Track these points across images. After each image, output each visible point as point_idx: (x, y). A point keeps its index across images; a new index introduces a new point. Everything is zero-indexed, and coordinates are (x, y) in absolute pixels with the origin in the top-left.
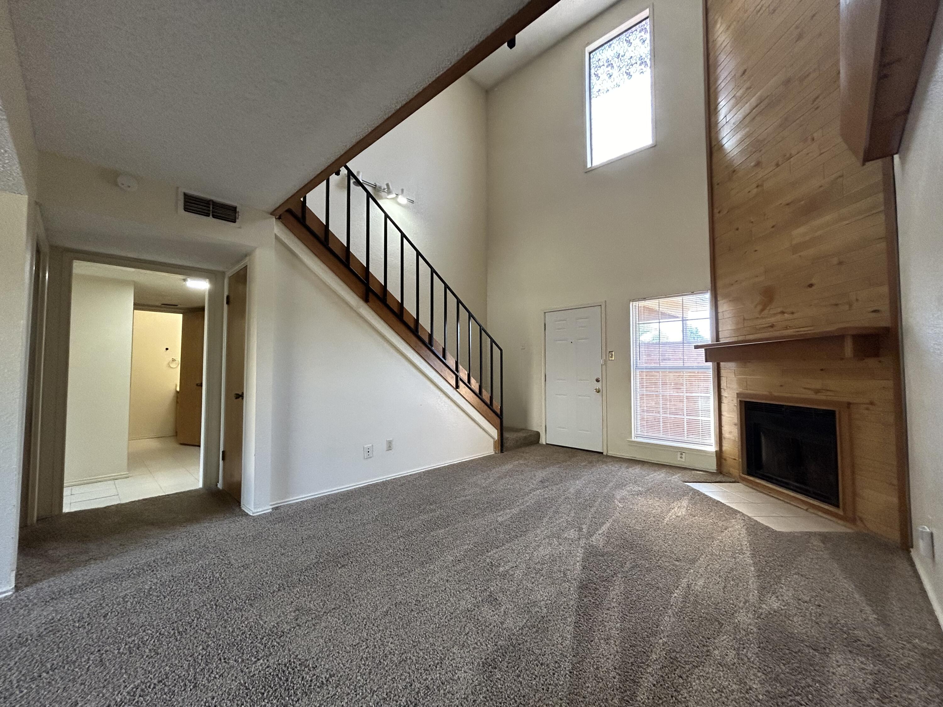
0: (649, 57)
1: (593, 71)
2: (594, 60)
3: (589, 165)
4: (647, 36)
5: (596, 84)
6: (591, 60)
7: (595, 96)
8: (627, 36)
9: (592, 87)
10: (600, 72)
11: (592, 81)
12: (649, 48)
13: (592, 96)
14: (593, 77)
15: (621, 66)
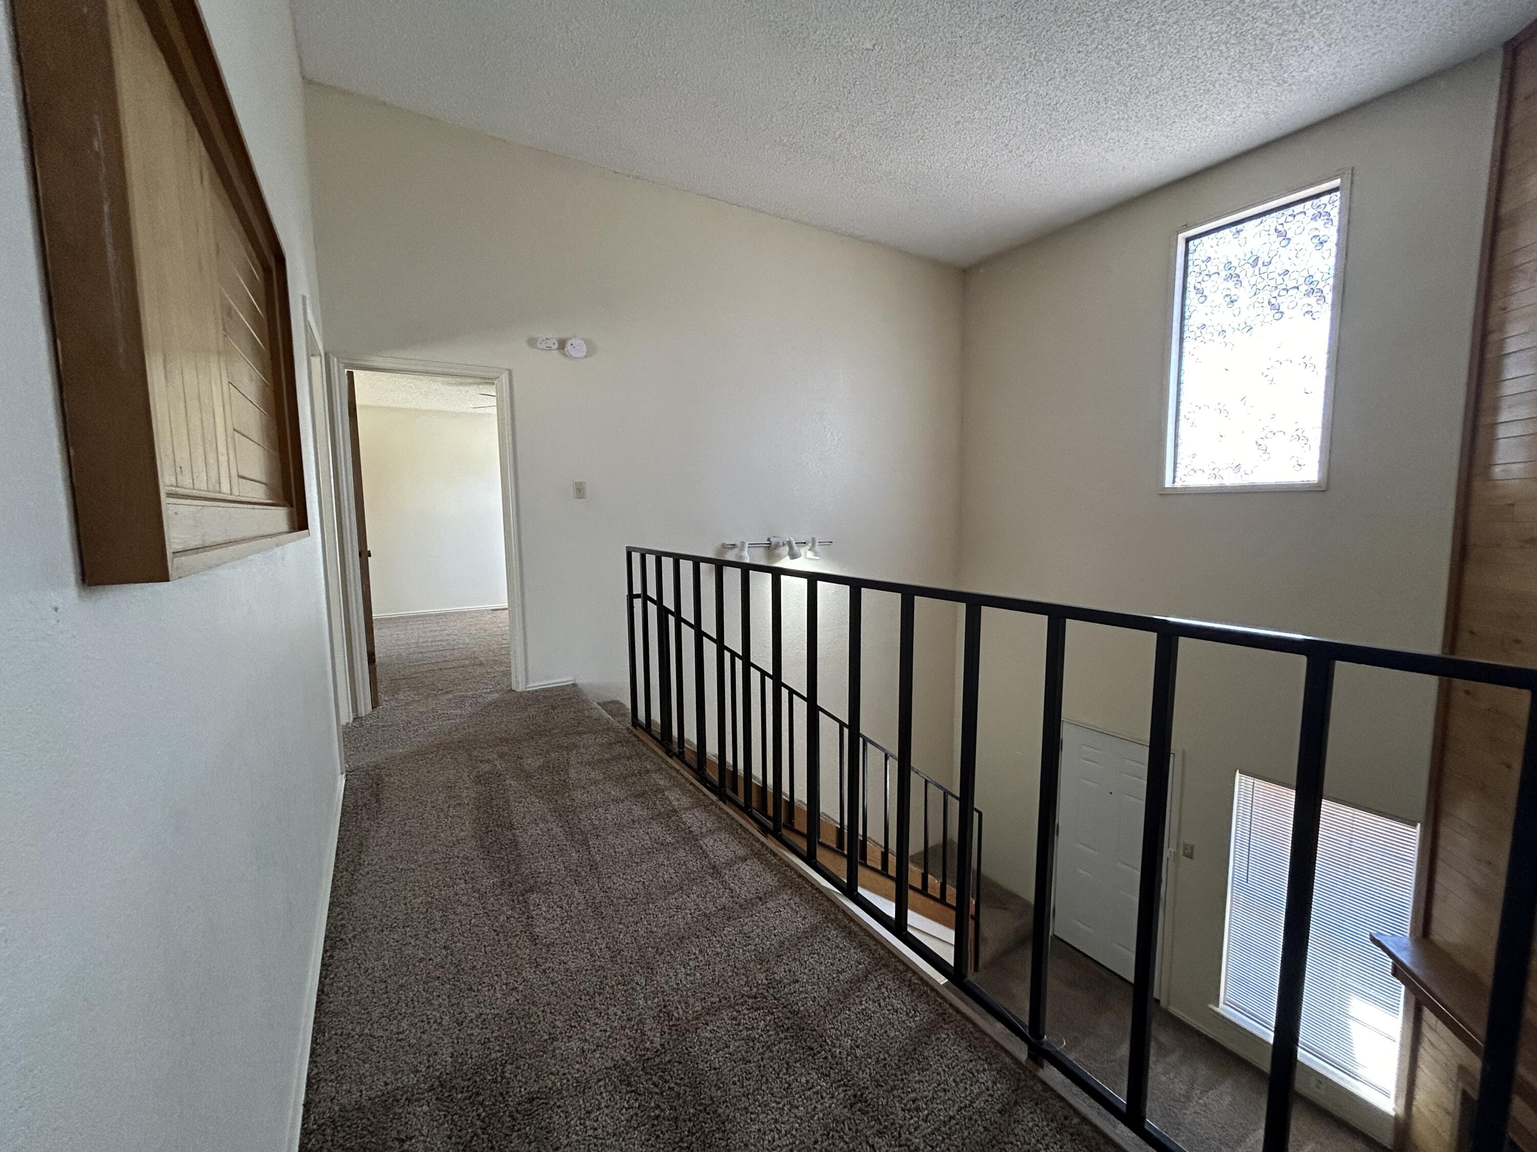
0: (1331, 281)
1: (1191, 280)
2: (1196, 256)
3: (1168, 483)
4: (1332, 234)
5: (1197, 312)
6: (1190, 257)
7: (1192, 335)
8: (1282, 220)
9: (1187, 314)
10: (1208, 287)
11: (1187, 302)
12: (1332, 261)
13: (1186, 335)
14: (1191, 294)
15: (1260, 286)
